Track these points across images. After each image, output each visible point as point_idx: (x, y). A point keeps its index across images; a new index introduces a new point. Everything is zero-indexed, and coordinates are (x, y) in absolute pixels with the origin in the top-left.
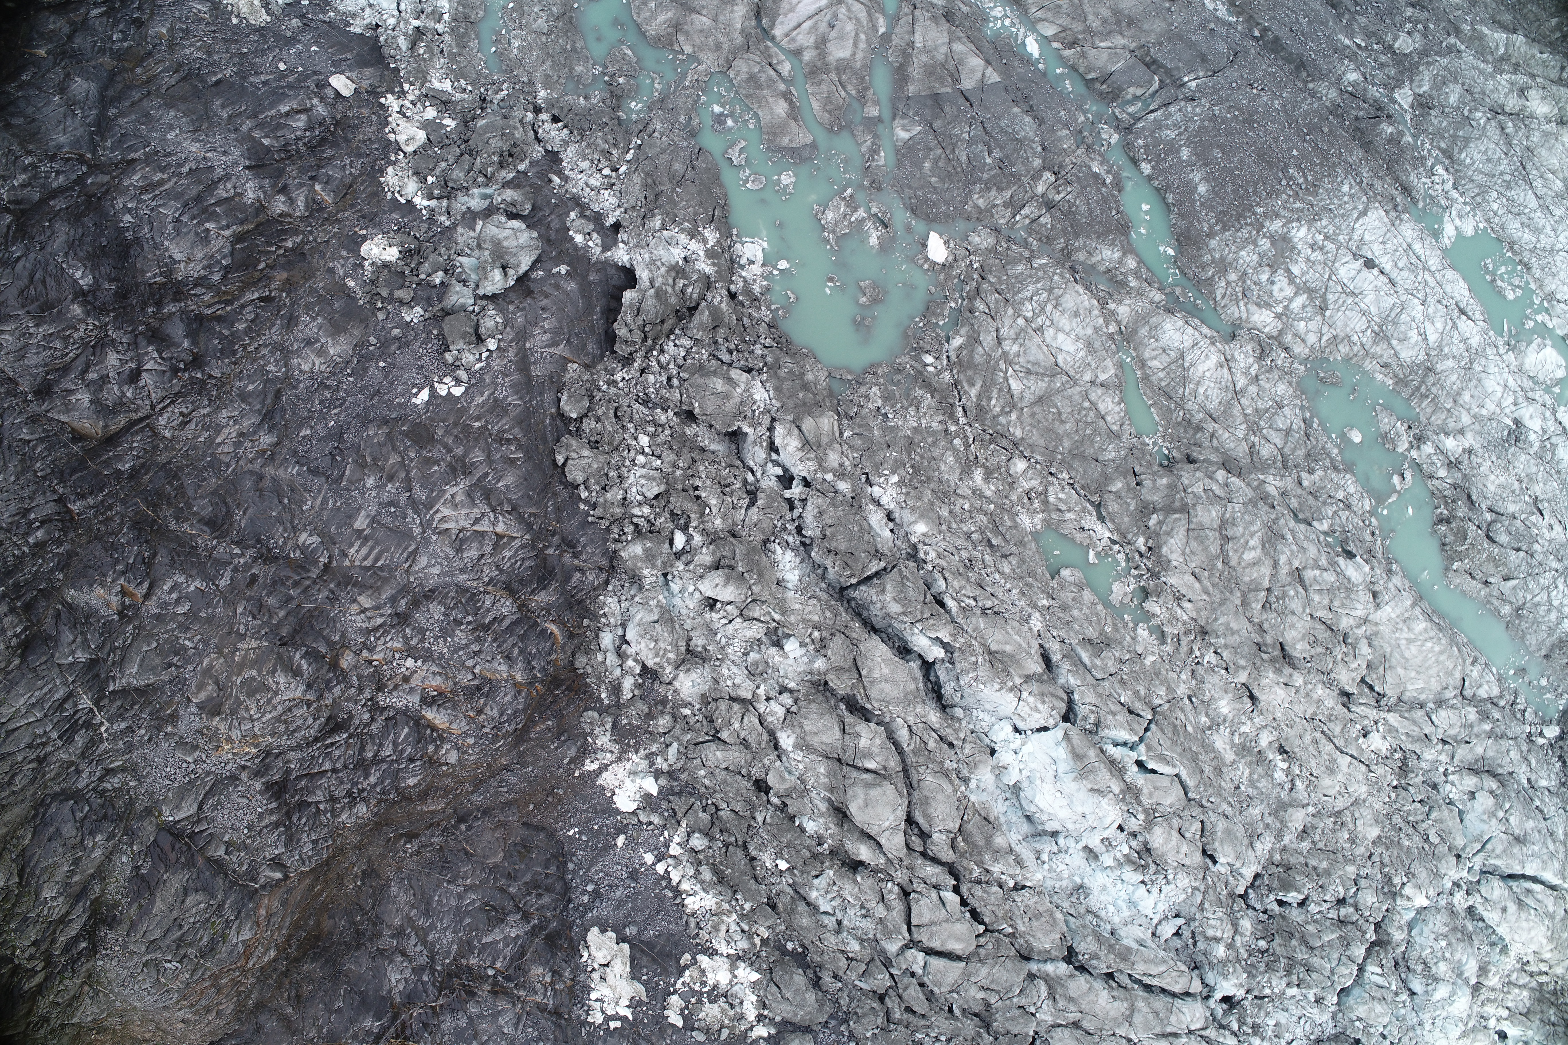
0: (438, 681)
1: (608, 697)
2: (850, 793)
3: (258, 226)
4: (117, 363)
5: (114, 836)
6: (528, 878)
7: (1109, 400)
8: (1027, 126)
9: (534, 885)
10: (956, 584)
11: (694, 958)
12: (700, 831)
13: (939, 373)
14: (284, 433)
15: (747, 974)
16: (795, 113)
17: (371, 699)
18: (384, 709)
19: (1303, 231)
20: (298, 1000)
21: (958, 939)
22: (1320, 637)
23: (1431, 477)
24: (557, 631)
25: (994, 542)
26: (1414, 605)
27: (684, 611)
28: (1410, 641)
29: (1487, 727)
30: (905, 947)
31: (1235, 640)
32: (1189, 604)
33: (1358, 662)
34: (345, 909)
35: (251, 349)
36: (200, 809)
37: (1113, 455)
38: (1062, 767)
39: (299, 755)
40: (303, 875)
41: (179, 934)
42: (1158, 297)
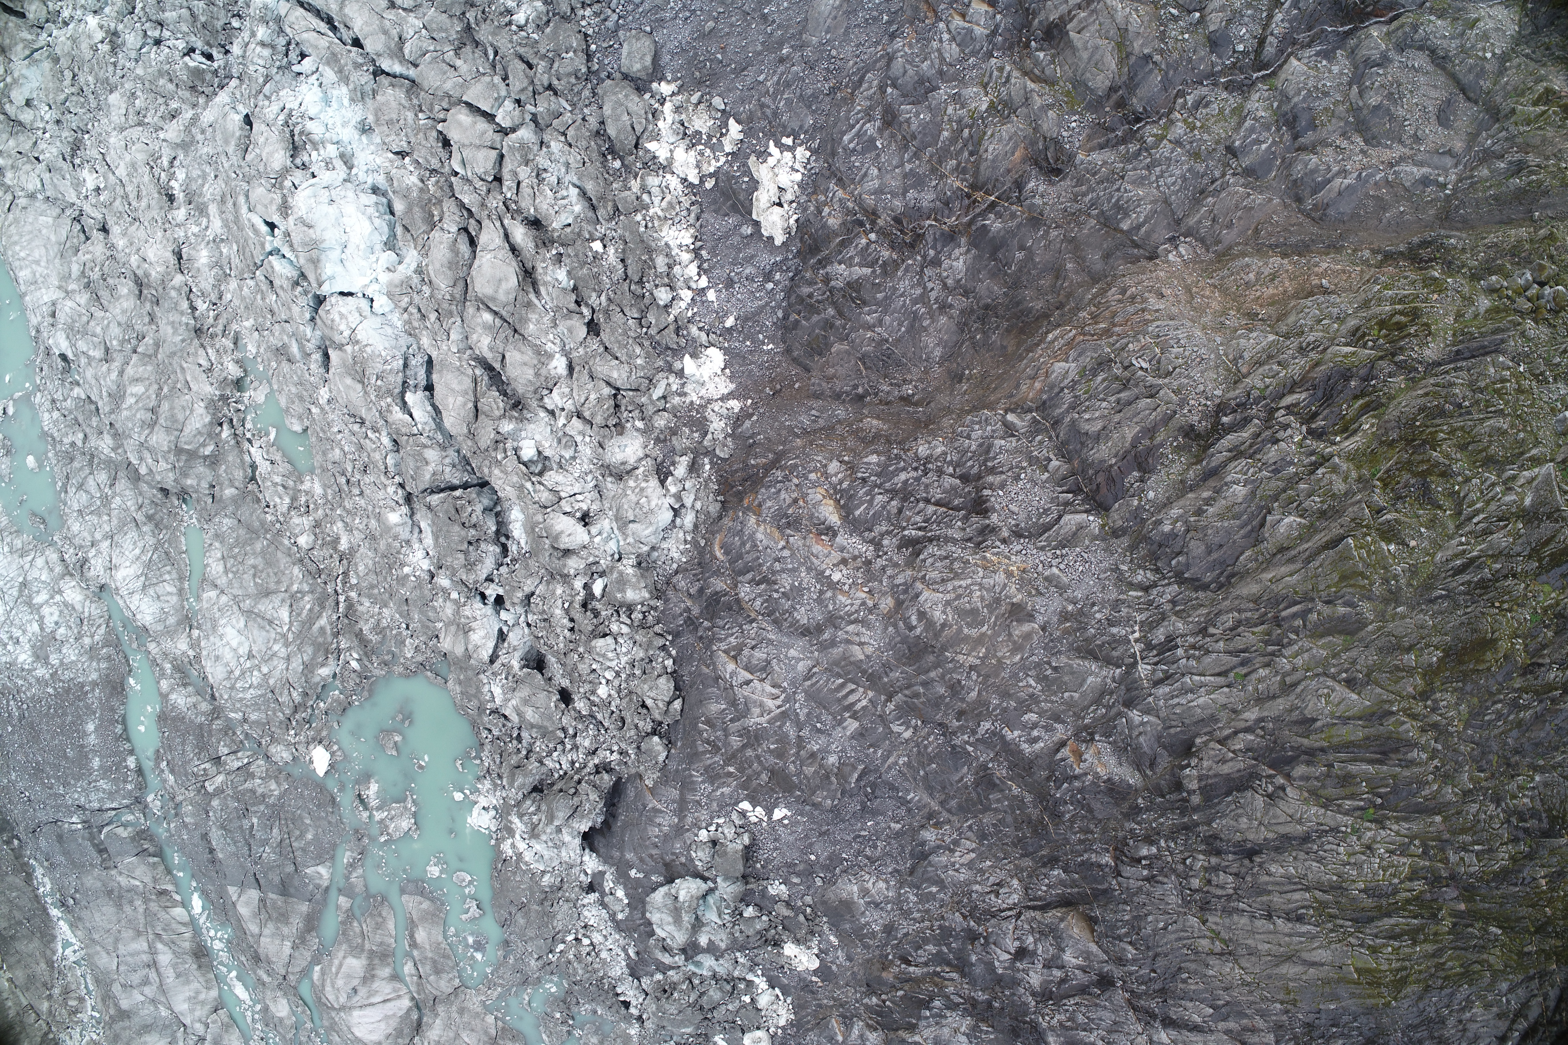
0: (817, 548)
1: (703, 465)
2: (512, 297)
3: (897, 1030)
4: (1031, 973)
5: (1153, 524)
6: (816, 318)
7: (214, 572)
8: (216, 836)
9: (813, 309)
10: (377, 456)
11: (702, 182)
12: (658, 306)
13: (349, 649)
14: (914, 835)
15: (659, 150)
16: (412, 926)
17: (878, 557)
18: (871, 541)
19: (22, 658)
20: (1058, 272)
21: (461, 124)
22: (107, 293)
25: (343, 481)
26: (25, 295)
30: (514, 130)
31: (174, 317)
32: (202, 362)
33: (84, 259)
34: (988, 351)
35: (927, 923)
36: (1060, 517)
37: (226, 521)
38: (335, 255)
39: (950, 532)
40: (991, 407)
41: (1122, 395)
42: (152, 647)
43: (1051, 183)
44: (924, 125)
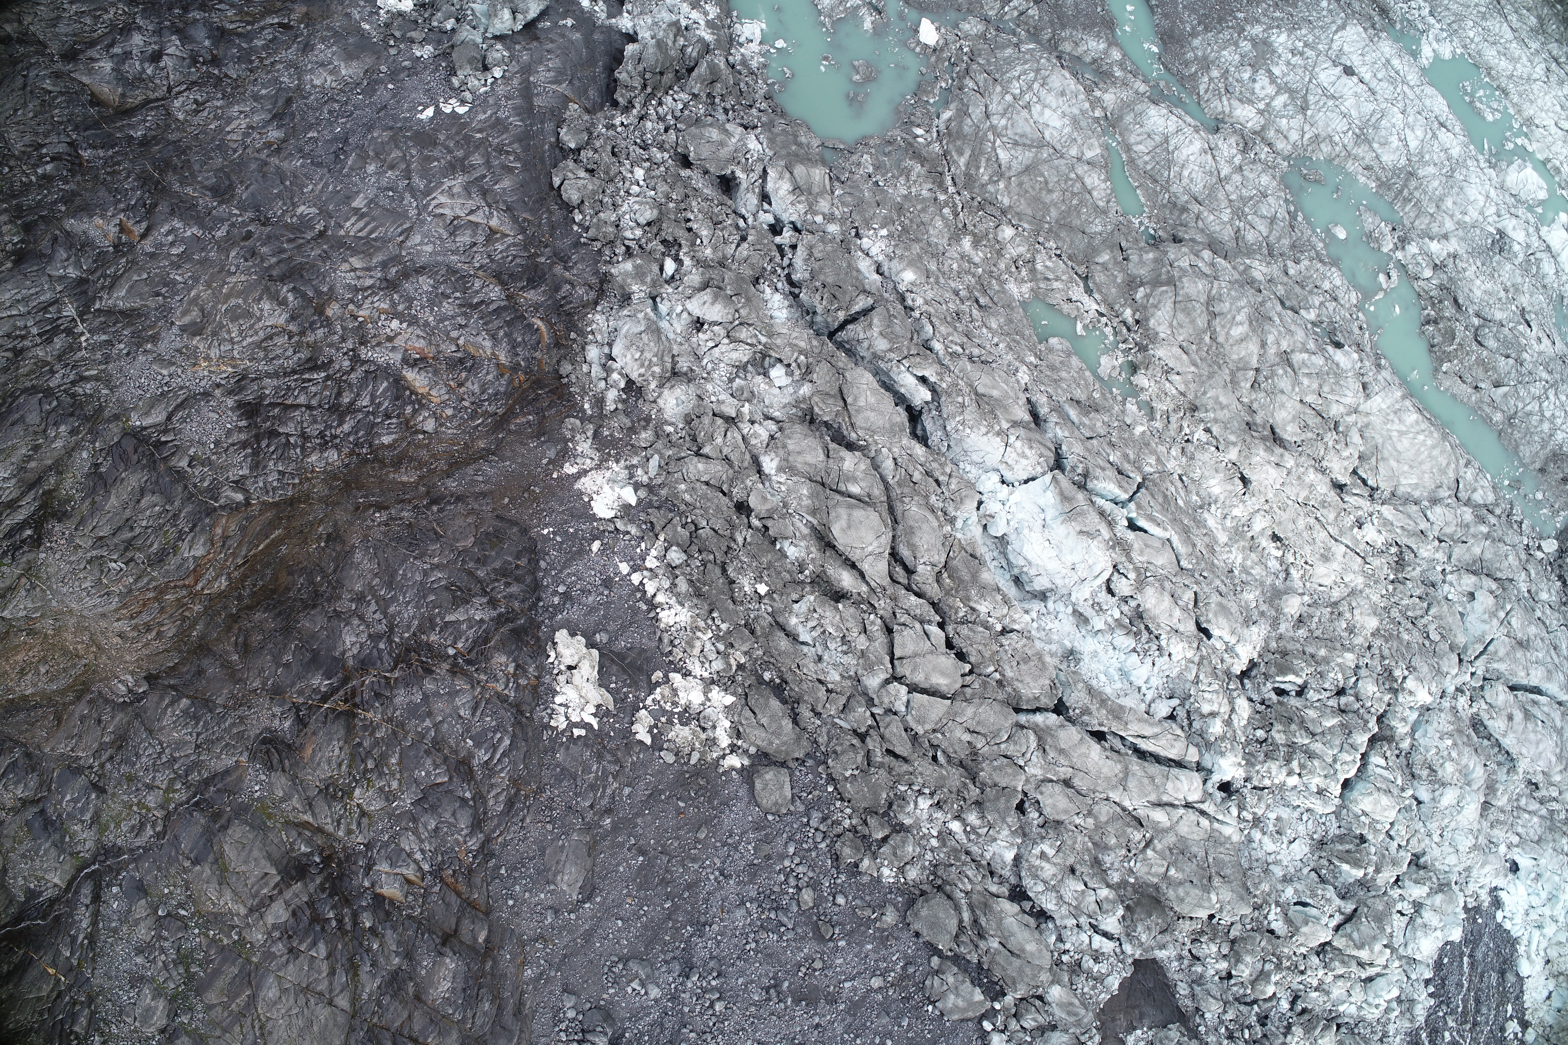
0: (421, 344)
1: (592, 408)
2: (833, 514)
4: (141, 44)
5: (78, 433)
6: (497, 564)
7: (1096, 176)
9: (504, 573)
10: (943, 329)
11: (666, 676)
12: (678, 545)
13: (929, 144)
14: (292, 133)
15: (721, 698)
17: (353, 350)
18: (364, 362)
19: (1283, 37)
20: (245, 649)
21: (943, 674)
22: (1310, 423)
23: (1417, 279)
24: (543, 328)
25: (982, 301)
26: (1404, 397)
27: (671, 336)
28: (1401, 433)
29: (1484, 529)
30: (887, 682)
31: (1224, 415)
32: (1177, 377)
33: (1350, 450)
34: (305, 568)
35: (267, 62)
36: (169, 418)
37: (1099, 228)
38: (1051, 513)
39: (275, 382)
40: (266, 506)
41: (130, 535)
42: (1143, 88)
43: (268, 729)
44: (419, 765)
